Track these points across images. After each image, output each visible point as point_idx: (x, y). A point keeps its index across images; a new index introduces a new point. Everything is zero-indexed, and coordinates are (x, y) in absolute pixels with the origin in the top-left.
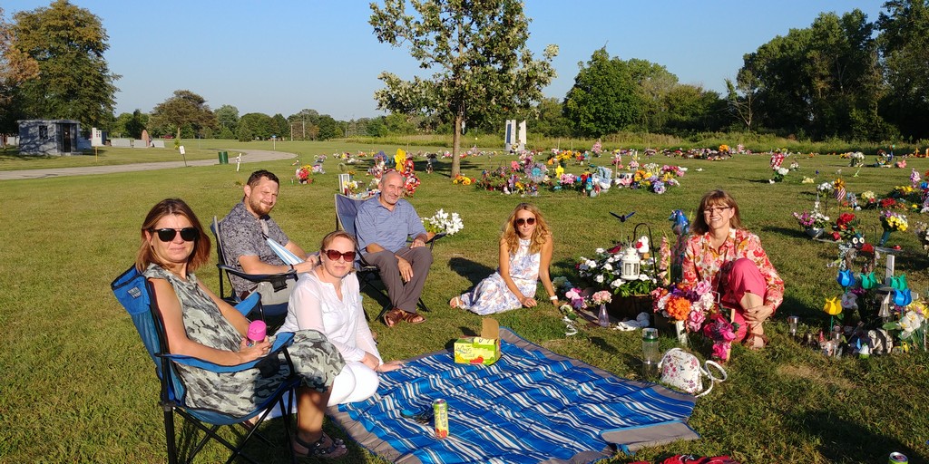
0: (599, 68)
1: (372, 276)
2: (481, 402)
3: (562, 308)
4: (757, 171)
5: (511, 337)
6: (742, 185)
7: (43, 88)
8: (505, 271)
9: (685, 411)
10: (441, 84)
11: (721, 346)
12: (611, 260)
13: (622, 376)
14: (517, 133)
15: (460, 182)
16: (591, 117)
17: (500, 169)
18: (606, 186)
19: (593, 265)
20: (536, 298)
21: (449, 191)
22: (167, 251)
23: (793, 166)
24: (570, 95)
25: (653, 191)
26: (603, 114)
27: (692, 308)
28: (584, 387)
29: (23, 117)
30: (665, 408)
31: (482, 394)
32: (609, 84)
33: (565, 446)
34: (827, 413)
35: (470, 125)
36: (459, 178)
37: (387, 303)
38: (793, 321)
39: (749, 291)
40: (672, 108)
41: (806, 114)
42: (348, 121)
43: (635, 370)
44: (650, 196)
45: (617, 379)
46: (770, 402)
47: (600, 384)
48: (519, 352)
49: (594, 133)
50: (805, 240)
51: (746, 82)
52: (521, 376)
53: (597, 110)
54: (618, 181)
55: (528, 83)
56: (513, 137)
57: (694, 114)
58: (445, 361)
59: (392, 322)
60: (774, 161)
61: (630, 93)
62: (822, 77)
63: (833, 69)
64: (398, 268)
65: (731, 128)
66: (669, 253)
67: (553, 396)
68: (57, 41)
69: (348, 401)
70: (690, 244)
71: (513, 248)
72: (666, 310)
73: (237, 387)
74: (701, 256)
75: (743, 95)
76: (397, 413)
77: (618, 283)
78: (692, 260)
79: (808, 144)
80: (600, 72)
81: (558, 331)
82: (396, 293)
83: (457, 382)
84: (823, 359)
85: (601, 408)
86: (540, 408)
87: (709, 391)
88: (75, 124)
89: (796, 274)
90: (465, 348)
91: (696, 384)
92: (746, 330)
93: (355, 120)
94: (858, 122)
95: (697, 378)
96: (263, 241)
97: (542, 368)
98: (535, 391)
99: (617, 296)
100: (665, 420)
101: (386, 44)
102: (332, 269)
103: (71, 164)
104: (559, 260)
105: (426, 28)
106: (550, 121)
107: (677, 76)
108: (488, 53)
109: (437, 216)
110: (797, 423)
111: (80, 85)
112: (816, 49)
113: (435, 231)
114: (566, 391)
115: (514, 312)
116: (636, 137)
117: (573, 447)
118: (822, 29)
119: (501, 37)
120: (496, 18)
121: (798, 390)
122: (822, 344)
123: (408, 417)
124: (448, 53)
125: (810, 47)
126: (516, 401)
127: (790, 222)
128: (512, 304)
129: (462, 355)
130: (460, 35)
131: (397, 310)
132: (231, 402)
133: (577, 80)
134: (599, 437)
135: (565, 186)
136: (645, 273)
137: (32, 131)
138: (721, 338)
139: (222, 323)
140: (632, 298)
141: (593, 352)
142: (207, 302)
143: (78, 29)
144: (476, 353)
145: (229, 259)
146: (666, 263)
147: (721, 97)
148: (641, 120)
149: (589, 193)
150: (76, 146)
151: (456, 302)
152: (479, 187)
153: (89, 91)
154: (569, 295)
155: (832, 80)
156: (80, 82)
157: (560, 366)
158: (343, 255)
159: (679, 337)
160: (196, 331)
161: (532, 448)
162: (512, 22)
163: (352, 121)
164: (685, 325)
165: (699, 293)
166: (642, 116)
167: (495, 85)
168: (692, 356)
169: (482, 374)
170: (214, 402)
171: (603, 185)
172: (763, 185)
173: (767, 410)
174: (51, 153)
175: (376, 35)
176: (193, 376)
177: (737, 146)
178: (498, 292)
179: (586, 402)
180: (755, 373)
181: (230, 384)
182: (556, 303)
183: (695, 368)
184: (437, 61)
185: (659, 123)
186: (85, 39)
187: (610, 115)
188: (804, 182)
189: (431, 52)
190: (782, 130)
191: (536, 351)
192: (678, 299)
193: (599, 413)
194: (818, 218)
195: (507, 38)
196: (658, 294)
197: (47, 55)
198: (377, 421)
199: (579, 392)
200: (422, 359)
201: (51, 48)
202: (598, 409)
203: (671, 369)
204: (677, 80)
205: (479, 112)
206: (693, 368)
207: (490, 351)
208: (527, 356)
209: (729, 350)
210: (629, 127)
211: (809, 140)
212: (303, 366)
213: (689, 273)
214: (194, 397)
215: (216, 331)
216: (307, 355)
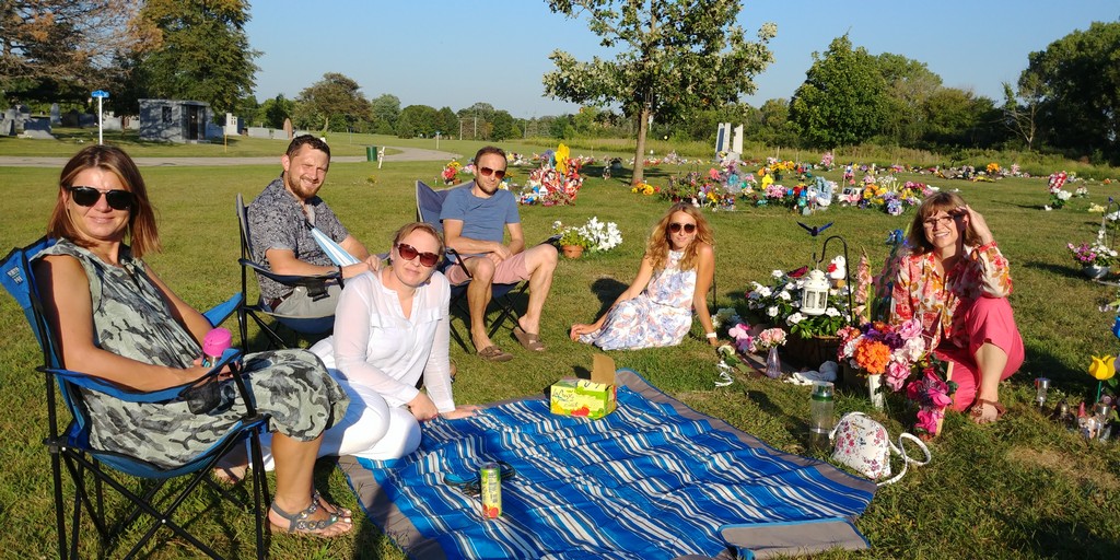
0: (838, 59)
2: (564, 471)
3: (721, 349)
4: (1030, 195)
5: (638, 383)
6: (1007, 210)
7: (173, 64)
9: (854, 505)
10: (625, 66)
11: (929, 415)
12: (790, 286)
13: (779, 446)
14: (731, 140)
15: (641, 191)
16: (825, 122)
17: (690, 175)
18: (825, 202)
19: (766, 292)
21: (623, 201)
22: (86, 220)
23: (1079, 191)
24: (799, 93)
25: (886, 211)
26: (839, 118)
27: (892, 357)
28: (719, 460)
29: (146, 97)
30: (828, 498)
31: (569, 459)
32: (849, 80)
33: (662, 544)
34: (1071, 525)
35: (659, 120)
36: (639, 186)
38: (1042, 384)
39: (989, 341)
40: (931, 116)
41: (1105, 132)
42: (528, 119)
43: (799, 440)
44: (882, 218)
45: (770, 451)
46: (988, 501)
47: (743, 457)
48: (644, 404)
49: (826, 143)
50: (1081, 281)
51: (1030, 88)
52: (632, 438)
53: (832, 114)
54: (842, 197)
55: (738, 70)
56: (726, 144)
57: (959, 126)
58: (537, 409)
60: (1053, 182)
61: (877, 93)
65: (1006, 145)
66: (870, 281)
67: (670, 468)
68: (190, 8)
72: (855, 358)
73: (165, 423)
74: (920, 284)
75: (1026, 105)
76: (440, 479)
77: (796, 318)
79: (1105, 168)
80: (839, 65)
81: (706, 378)
83: (541, 440)
84: (1080, 442)
85: (733, 491)
86: (645, 485)
87: (898, 477)
88: (204, 107)
89: (1060, 323)
90: (565, 393)
91: (881, 465)
92: (973, 396)
93: (537, 118)
95: (882, 458)
97: (666, 429)
98: (646, 461)
99: (794, 336)
100: (824, 516)
101: (560, 14)
103: (197, 153)
104: (736, 289)
106: (775, 127)
107: (941, 77)
108: (687, 30)
109: (589, 226)
110: (1023, 535)
111: (215, 61)
113: (584, 244)
114: (691, 464)
116: (882, 152)
117: (673, 546)
119: (706, 8)
121: (1034, 485)
122: (1081, 421)
123: (452, 485)
124: (636, 27)
125: (1115, 46)
126: (614, 472)
127: (1064, 257)
129: (561, 404)
130: (654, 5)
132: (155, 445)
133: (808, 74)
134: (718, 534)
135: (772, 201)
136: (836, 307)
137: (153, 113)
138: (930, 403)
140: (815, 340)
142: (147, 297)
144: (580, 402)
145: (255, 253)
146: (865, 294)
147: (996, 106)
148: (891, 131)
149: (801, 209)
150: (203, 133)
152: (662, 197)
153: (226, 68)
154: (733, 332)
156: (215, 58)
157: (693, 429)
158: (421, 255)
159: (873, 397)
160: (116, 337)
161: (614, 544)
163: (533, 119)
164: (881, 382)
165: (903, 337)
166: (893, 126)
167: (694, 69)
168: (878, 426)
169: (581, 430)
170: (130, 443)
171: (821, 201)
172: (1036, 211)
173: (982, 512)
174: (174, 140)
176: (101, 403)
177: (1011, 167)
178: (636, 320)
179: (715, 480)
180: (973, 456)
181: (156, 418)
182: (714, 343)
183: (882, 442)
184: (623, 38)
185: (913, 136)
186: (223, 7)
187: (849, 121)
188: (1090, 210)
189: (615, 26)
190: (1073, 149)
191: (667, 405)
192: (873, 343)
193: (728, 500)
194: (1102, 252)
195: (712, 10)
196: (846, 335)
197: (181, 26)
198: (406, 488)
199: (710, 465)
200: (507, 406)
201: (186, 18)
202: (729, 493)
203: (848, 442)
204: (941, 82)
205: (671, 104)
206: (878, 442)
207: (598, 401)
208: (651, 410)
209: (942, 420)
210: (874, 137)
211: (1107, 164)
212: (273, 404)
213: (903, 306)
214: (101, 435)
215: (148, 338)
216: (283, 387)
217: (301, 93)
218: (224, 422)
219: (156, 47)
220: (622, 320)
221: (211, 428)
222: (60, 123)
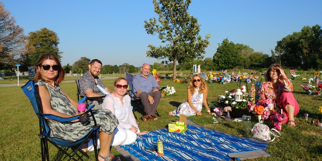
0: (225, 45)
1: (138, 102)
2: (178, 144)
5: (192, 123)
7: (37, 57)
8: (190, 101)
9: (264, 147)
10: (169, 48)
11: (277, 124)
12: (231, 94)
13: (237, 135)
14: (197, 69)
15: (176, 81)
16: (223, 62)
18: (229, 80)
19: (224, 97)
20: (202, 112)
21: (172, 84)
22: (46, 74)
24: (215, 55)
26: (227, 61)
27: (265, 110)
28: (221, 139)
29: (30, 66)
30: (255, 146)
31: (178, 141)
32: (229, 51)
33: (213, 159)
35: (179, 62)
36: (176, 80)
37: (144, 113)
38: (306, 115)
39: (288, 104)
40: (252, 60)
41: (301, 62)
43: (242, 134)
46: (300, 143)
47: (227, 138)
48: (195, 128)
49: (224, 68)
50: (306, 95)
51: (278, 51)
52: (195, 136)
53: (225, 60)
55: (200, 47)
56: (196, 71)
57: (260, 62)
58: (164, 131)
59: (145, 119)
60: (291, 72)
61: (237, 54)
62: (306, 48)
63: (310, 45)
64: (148, 98)
66: (255, 90)
67: (208, 142)
68: (42, 41)
69: (124, 144)
70: (263, 86)
71: (193, 92)
72: (254, 111)
73: (72, 130)
74: (267, 91)
75: (278, 55)
76: (143, 148)
77: (234, 103)
78: (264, 93)
79: (302, 71)
80: (226, 47)
82: (148, 109)
83: (169, 138)
86: (202, 146)
87: (274, 139)
89: (304, 104)
90: (173, 126)
91: (268, 137)
92: (287, 119)
94: (320, 64)
95: (268, 135)
96: (95, 86)
97: (203, 133)
98: (200, 140)
99: (234, 109)
100: (256, 150)
101: (150, 34)
102: (119, 92)
105: (164, 28)
106: (209, 65)
107: (253, 49)
108: (185, 37)
112: (302, 38)
113: (165, 93)
114: (213, 141)
115: (193, 116)
116: (239, 70)
117: (216, 159)
118: (305, 32)
119: (190, 31)
120: (188, 25)
121: (311, 140)
122: (319, 124)
123: (147, 149)
124: (171, 37)
125: (301, 38)
126: (193, 144)
128: (192, 113)
129: (172, 129)
130: (176, 31)
131: (148, 115)
132: (69, 136)
133: (217, 50)
134: (227, 156)
135: (214, 81)
136: (245, 99)
137: (32, 70)
138: (278, 121)
139: (68, 105)
140: (240, 109)
141: (225, 128)
142: (63, 96)
143: (49, 37)
144: (177, 128)
145: (82, 92)
146: (253, 95)
147: (269, 56)
149: (222, 83)
151: (171, 113)
152: (183, 82)
154: (215, 110)
155: (309, 49)
157: (211, 132)
158: (123, 86)
159: (260, 121)
160: (56, 106)
162: (194, 26)
164: (262, 117)
165: (267, 103)
166: (242, 63)
167: (188, 47)
168: (266, 126)
169: (179, 135)
170: (62, 135)
171: (228, 80)
173: (299, 146)
175: (146, 32)
176: (53, 124)
178: (187, 108)
179: (221, 144)
181: (69, 128)
182: (210, 113)
183: (267, 130)
184: (168, 40)
185: (247, 65)
186: (51, 41)
187: (230, 61)
188: (302, 79)
189: (165, 37)
190: (292, 67)
191: (202, 128)
192: (259, 106)
193: (227, 148)
194: (311, 87)
195: (192, 31)
196: (250, 105)
197: (39, 46)
198: (134, 150)
199: (219, 141)
200: (156, 131)
201: (40, 44)
202: (227, 146)
203: (257, 132)
204: (253, 51)
205: (183, 57)
206: (266, 130)
207: (182, 127)
208: (198, 129)
209: (281, 126)
210: (237, 67)
211: (302, 70)
212: (100, 122)
213: (263, 98)
214: (53, 133)
215: (65, 107)
216: (103, 118)
217: (74, 63)
218: (88, 128)
219: (33, 52)
220: (183, 109)
221: (85, 130)
222: (5, 75)
